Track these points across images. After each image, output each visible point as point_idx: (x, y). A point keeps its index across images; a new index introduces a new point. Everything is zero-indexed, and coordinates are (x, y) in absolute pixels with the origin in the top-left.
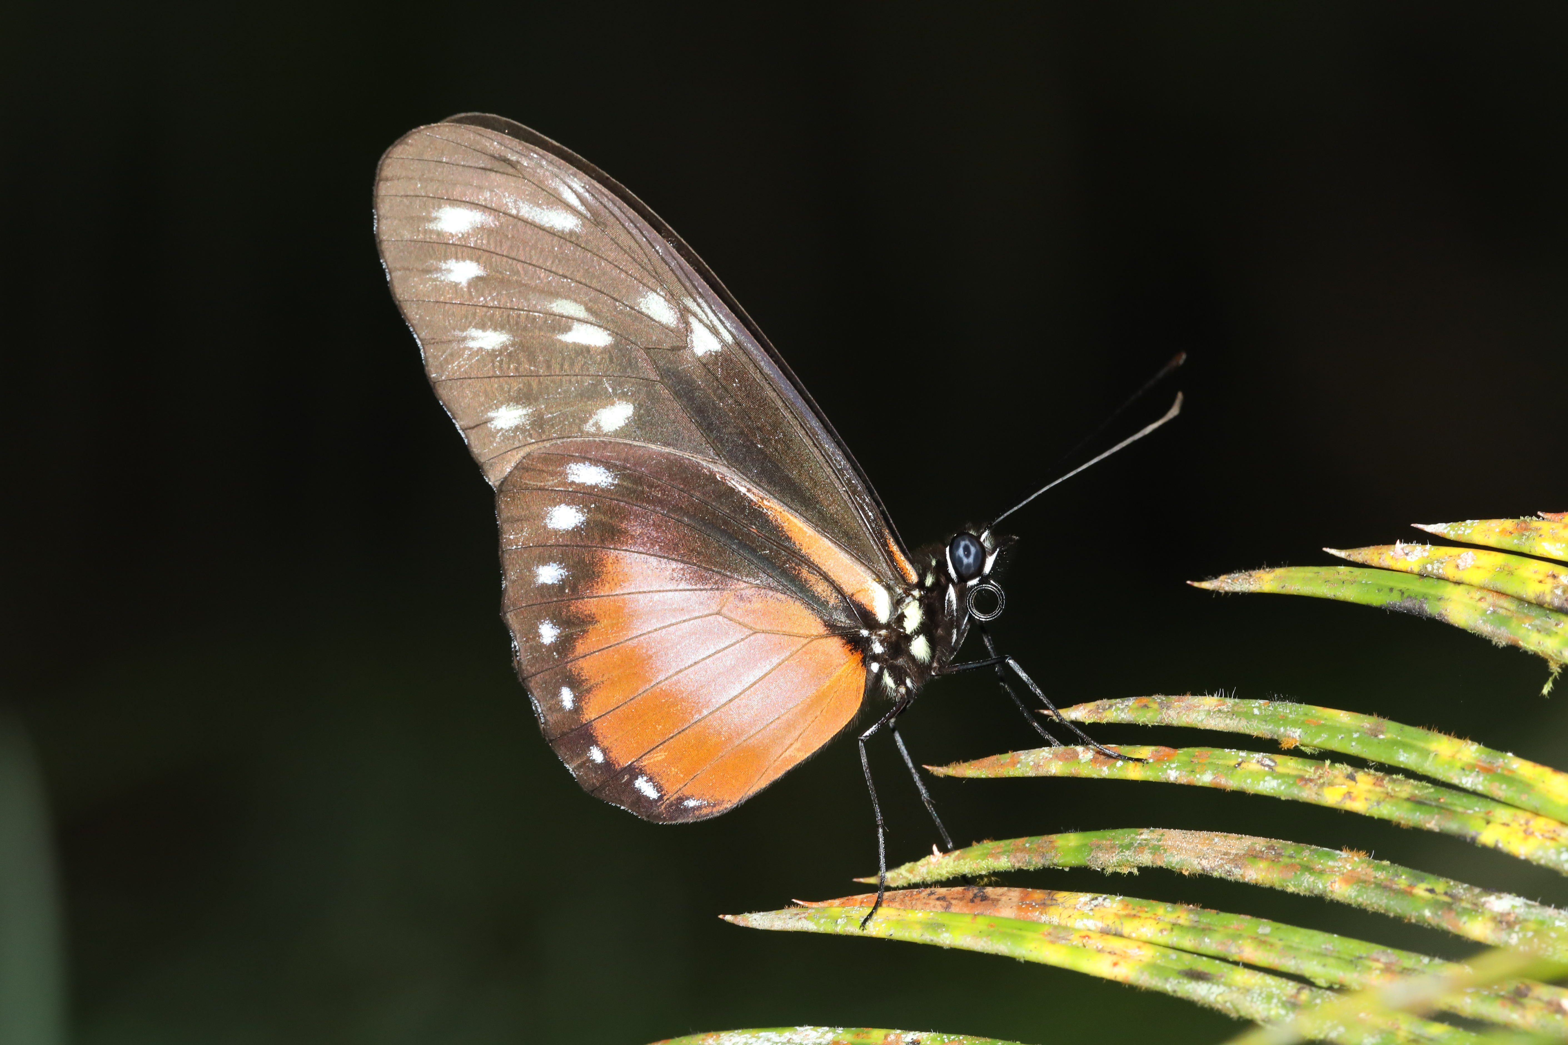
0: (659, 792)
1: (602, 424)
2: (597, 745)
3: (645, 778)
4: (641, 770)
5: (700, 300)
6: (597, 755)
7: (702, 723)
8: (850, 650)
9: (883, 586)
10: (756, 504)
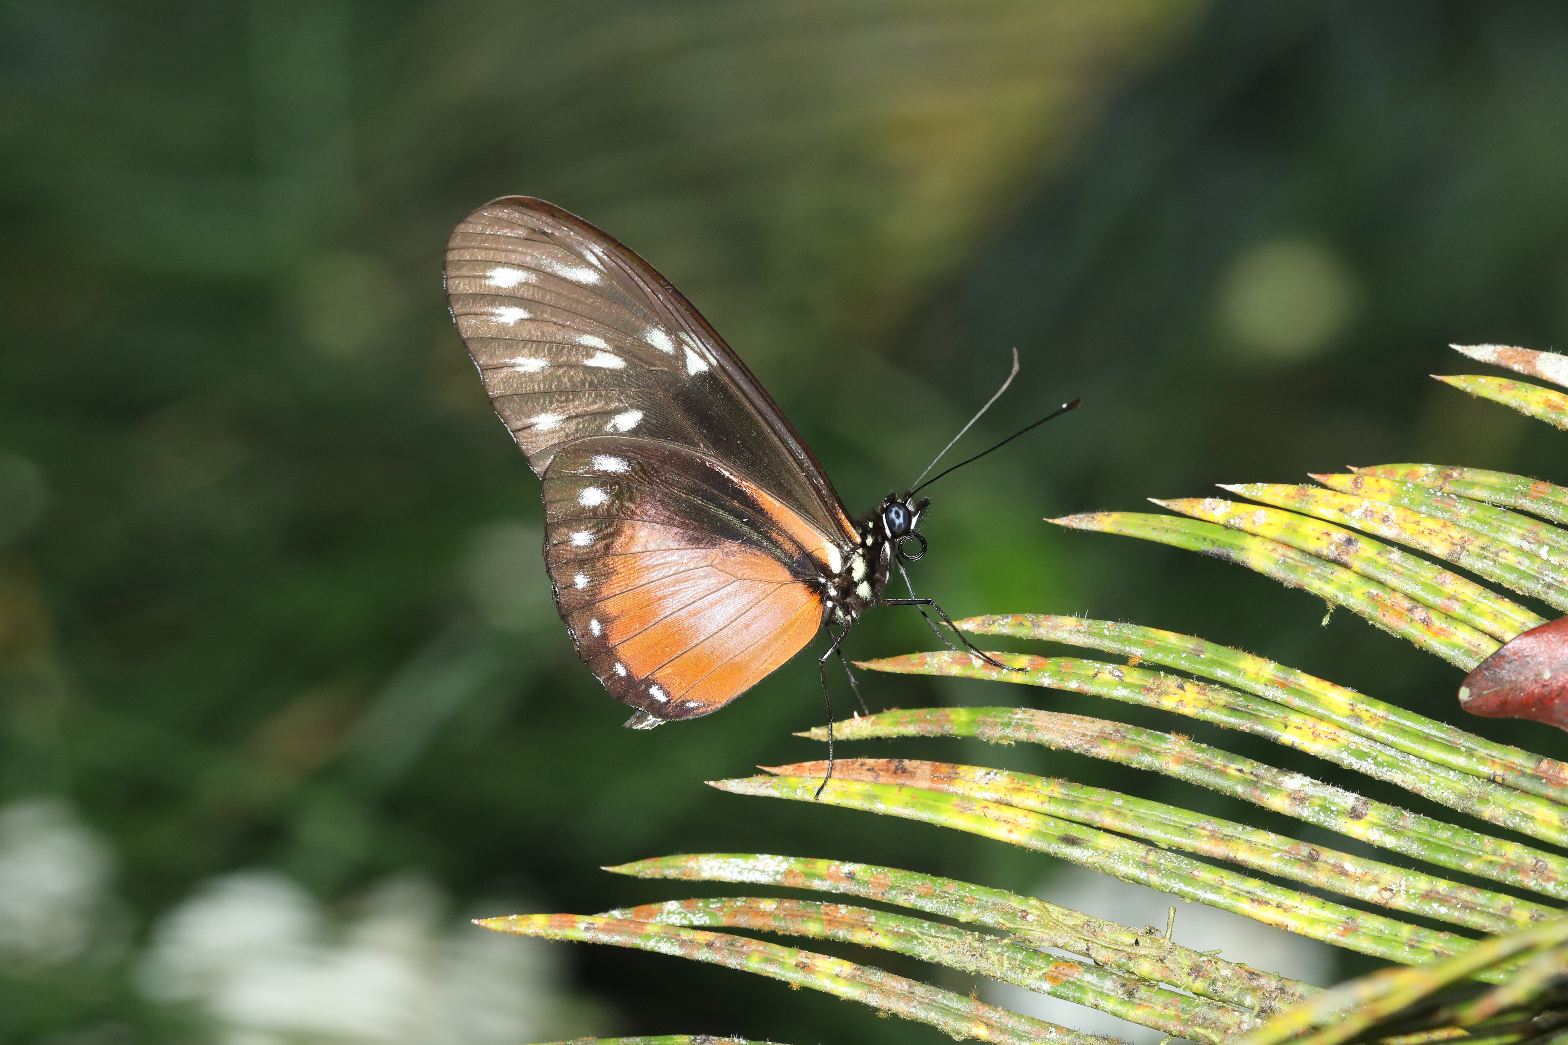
0: (667, 697)
1: (618, 426)
2: (621, 662)
3: (657, 687)
4: (654, 681)
5: (693, 335)
6: (621, 671)
7: (699, 647)
8: (811, 593)
9: (834, 544)
10: (737, 484)
